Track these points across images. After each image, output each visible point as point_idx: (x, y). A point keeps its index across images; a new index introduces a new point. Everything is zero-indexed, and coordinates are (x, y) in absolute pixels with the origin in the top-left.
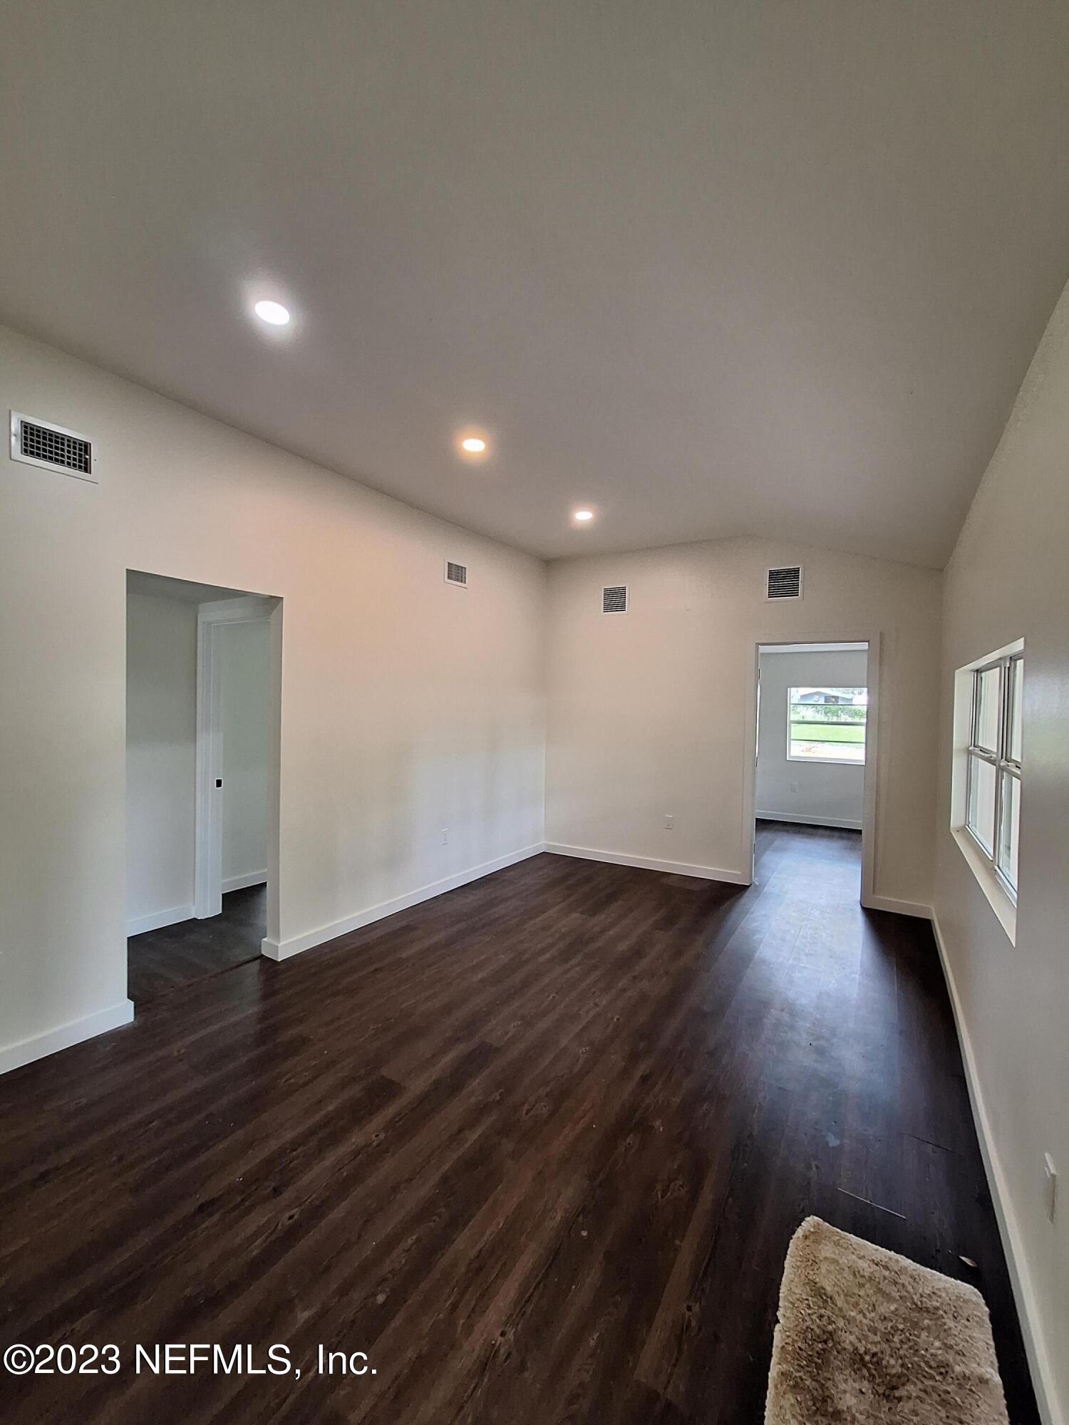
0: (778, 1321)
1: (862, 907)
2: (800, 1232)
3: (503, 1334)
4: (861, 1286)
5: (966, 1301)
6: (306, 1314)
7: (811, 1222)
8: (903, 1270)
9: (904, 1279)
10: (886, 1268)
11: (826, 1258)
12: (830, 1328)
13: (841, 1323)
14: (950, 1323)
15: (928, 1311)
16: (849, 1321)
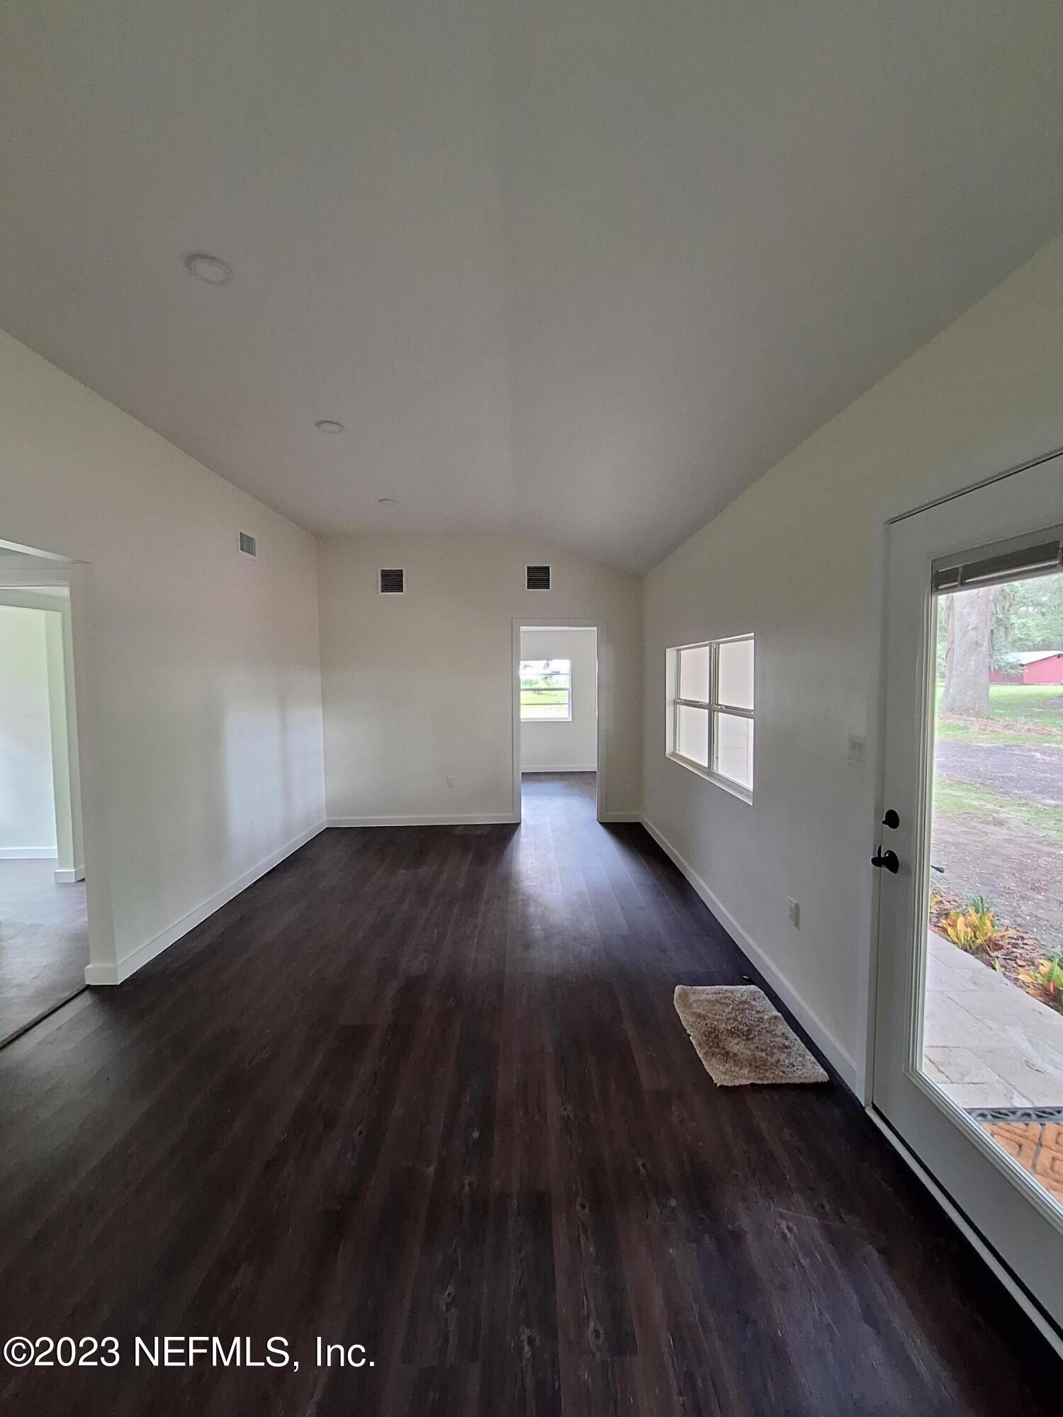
0: (689, 1035)
1: (601, 823)
2: (676, 996)
3: (565, 1109)
4: (714, 1005)
5: (755, 992)
6: (431, 1170)
7: (678, 989)
8: (726, 991)
9: (729, 994)
10: (719, 993)
11: (694, 1001)
12: (713, 1026)
13: (715, 1023)
14: (754, 1003)
15: (744, 1002)
16: (717, 1021)
